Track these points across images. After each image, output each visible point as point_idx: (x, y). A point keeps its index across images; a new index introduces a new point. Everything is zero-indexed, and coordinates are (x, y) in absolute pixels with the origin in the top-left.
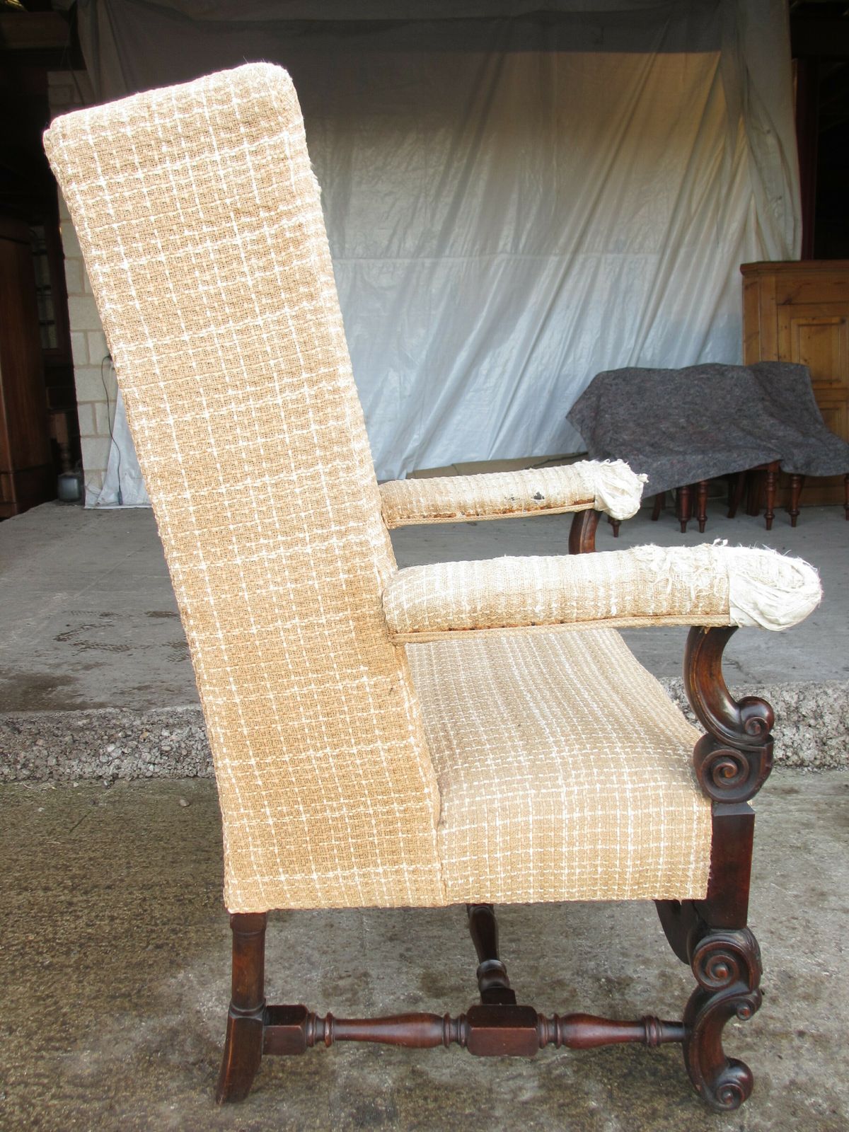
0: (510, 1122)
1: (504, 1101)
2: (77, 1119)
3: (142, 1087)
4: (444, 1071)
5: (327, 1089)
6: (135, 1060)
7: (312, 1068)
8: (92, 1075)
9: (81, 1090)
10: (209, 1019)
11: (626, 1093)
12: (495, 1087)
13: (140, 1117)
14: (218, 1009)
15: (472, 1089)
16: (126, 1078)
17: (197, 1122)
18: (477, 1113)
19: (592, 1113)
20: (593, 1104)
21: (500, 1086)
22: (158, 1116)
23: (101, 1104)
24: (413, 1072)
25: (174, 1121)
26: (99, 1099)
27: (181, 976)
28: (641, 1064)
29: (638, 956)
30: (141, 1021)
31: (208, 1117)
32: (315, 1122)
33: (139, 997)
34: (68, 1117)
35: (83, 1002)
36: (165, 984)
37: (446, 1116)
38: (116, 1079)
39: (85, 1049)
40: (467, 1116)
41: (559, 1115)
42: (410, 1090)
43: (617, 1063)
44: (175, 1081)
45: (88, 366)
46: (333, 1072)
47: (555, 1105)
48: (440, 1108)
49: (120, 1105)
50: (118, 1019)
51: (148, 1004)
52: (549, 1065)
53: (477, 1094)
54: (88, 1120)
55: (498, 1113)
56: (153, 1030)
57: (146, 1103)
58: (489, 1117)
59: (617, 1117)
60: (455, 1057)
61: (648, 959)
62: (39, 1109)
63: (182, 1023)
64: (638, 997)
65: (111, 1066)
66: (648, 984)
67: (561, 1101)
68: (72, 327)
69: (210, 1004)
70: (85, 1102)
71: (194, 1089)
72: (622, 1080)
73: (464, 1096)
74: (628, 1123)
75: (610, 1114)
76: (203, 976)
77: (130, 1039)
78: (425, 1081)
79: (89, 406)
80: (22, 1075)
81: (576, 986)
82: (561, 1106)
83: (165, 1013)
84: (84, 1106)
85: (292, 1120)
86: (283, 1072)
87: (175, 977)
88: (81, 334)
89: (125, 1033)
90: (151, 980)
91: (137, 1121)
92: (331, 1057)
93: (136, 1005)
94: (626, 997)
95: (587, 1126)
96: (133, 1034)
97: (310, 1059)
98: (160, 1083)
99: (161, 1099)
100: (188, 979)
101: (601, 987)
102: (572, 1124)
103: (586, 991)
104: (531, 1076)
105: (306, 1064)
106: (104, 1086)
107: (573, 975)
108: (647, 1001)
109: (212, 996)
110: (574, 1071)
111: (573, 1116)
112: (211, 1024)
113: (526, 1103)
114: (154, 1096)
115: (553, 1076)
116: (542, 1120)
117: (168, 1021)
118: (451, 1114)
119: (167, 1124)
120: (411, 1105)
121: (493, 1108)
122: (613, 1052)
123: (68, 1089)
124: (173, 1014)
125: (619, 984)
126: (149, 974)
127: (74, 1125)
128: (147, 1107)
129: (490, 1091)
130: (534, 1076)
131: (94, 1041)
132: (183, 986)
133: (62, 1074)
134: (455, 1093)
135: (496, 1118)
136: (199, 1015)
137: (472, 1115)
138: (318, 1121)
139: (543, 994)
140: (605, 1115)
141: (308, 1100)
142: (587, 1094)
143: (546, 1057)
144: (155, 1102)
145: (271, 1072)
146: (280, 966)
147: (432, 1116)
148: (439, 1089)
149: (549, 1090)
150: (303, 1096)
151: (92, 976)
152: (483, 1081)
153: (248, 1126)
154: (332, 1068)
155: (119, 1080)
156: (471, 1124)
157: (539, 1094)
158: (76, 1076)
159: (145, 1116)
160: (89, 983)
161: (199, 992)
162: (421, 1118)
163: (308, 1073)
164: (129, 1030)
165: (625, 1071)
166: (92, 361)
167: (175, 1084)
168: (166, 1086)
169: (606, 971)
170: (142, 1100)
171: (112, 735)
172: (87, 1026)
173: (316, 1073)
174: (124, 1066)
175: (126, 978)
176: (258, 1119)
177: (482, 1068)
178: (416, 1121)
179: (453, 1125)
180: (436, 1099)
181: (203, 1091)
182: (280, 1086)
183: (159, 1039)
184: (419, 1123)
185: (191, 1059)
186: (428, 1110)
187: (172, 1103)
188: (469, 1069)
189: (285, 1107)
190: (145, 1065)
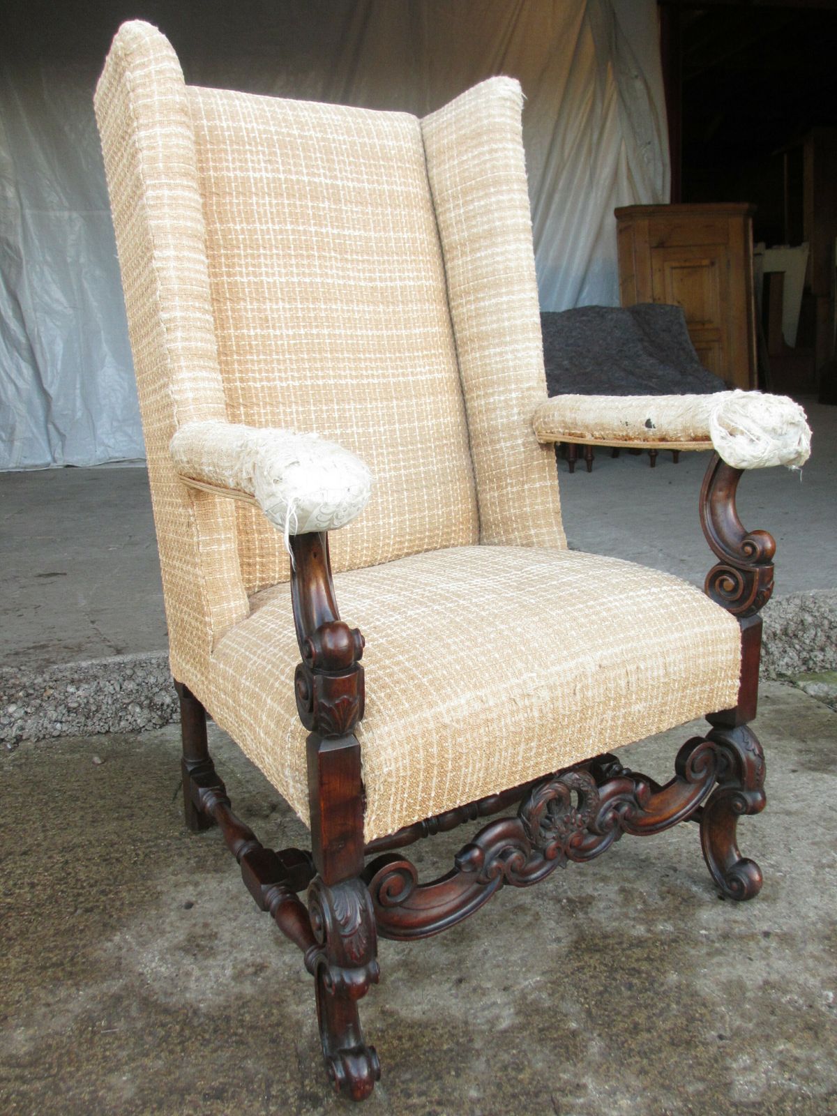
0: (491, 1053)
1: (482, 1032)
2: (18, 1103)
3: (88, 1060)
4: (415, 1008)
5: (293, 1040)
6: (77, 1032)
7: (274, 1019)
8: (29, 1053)
9: (18, 1071)
10: (154, 981)
11: (605, 1010)
12: (470, 1019)
13: (90, 1093)
14: (163, 969)
15: (447, 1023)
16: (69, 1052)
17: (155, 1090)
18: (456, 1048)
19: (574, 1034)
20: (573, 1025)
21: (475, 1017)
22: (109, 1089)
23: (43, 1083)
24: (383, 1012)
25: (129, 1092)
26: (40, 1079)
27: (117, 938)
28: (615, 979)
29: (595, 874)
30: (78, 990)
31: (166, 1084)
32: (285, 1076)
33: (73, 965)
35: (10, 977)
36: (101, 949)
37: (424, 1054)
38: (57, 1054)
39: (17, 1026)
40: (446, 1052)
41: (541, 1040)
42: (382, 1031)
43: (592, 982)
44: (124, 1049)
46: (297, 1022)
47: (536, 1031)
48: (417, 1046)
49: (64, 1082)
50: (51, 991)
51: (84, 971)
52: (522, 990)
53: (453, 1028)
54: (30, 1102)
55: (478, 1045)
56: (93, 998)
57: (94, 1077)
58: (469, 1050)
59: (599, 1035)
60: (425, 992)
61: (606, 876)
63: (125, 988)
64: (602, 915)
65: (50, 1041)
66: (610, 900)
67: (541, 1026)
69: (153, 965)
70: (24, 1083)
71: (147, 1055)
72: (599, 998)
73: (440, 1031)
74: (611, 1039)
75: (592, 1033)
76: (141, 936)
77: (68, 1011)
78: (396, 1020)
81: (538, 909)
82: (541, 1030)
83: (104, 979)
84: (24, 1088)
85: (260, 1076)
86: (242, 1026)
87: (111, 940)
89: (61, 1005)
90: (84, 946)
91: (87, 1097)
92: (293, 1007)
93: (71, 973)
94: (590, 915)
95: (571, 1048)
96: (70, 1006)
97: (270, 1011)
98: (108, 1053)
99: (111, 1071)
100: (125, 941)
101: (563, 908)
102: (555, 1047)
103: (549, 913)
104: (506, 1004)
105: (266, 1016)
106: (44, 1063)
107: (533, 898)
108: (611, 917)
109: (154, 957)
110: (549, 995)
111: (555, 1039)
112: (157, 986)
113: (505, 1031)
114: (103, 1068)
115: (528, 1002)
116: (524, 1047)
117: (108, 988)
118: (428, 1052)
119: (121, 1097)
121: (471, 1040)
122: (586, 970)
124: (114, 979)
125: (581, 903)
126: (81, 939)
127: (15, 1109)
128: (97, 1080)
129: (466, 1023)
130: (509, 1004)
131: (28, 1016)
132: (120, 949)
134: (429, 1029)
135: (477, 1051)
136: (143, 977)
137: (451, 1050)
138: (288, 1074)
139: (506, 919)
140: (587, 1035)
141: (275, 1053)
142: (566, 1016)
143: (519, 984)
144: (105, 1075)
145: (229, 1028)
146: (225, 918)
147: (410, 1056)
148: (412, 1027)
149: (527, 1015)
150: (267, 1050)
151: (17, 948)
152: (457, 1014)
153: (212, 1088)
154: (295, 1018)
155: (61, 1055)
156: (452, 1059)
157: (517, 1021)
158: (11, 1056)
159: (95, 1091)
160: (14, 956)
161: (139, 953)
162: (398, 1059)
163: (270, 1026)
164: (65, 1001)
165: (601, 988)
167: (125, 1053)
168: (115, 1056)
169: (565, 892)
170: (90, 1073)
171: (13, 695)
172: (18, 1002)
173: (279, 1024)
174: (65, 1039)
175: (56, 947)
176: (221, 1080)
177: (454, 1001)
178: (393, 1063)
179: (432, 1063)
180: (411, 1038)
181: (158, 1057)
182: (241, 1042)
183: (100, 1007)
184: (397, 1065)
185: (139, 1025)
186: (405, 1050)
187: (124, 1073)
188: (441, 1003)
189: (249, 1063)
190: (89, 1036)
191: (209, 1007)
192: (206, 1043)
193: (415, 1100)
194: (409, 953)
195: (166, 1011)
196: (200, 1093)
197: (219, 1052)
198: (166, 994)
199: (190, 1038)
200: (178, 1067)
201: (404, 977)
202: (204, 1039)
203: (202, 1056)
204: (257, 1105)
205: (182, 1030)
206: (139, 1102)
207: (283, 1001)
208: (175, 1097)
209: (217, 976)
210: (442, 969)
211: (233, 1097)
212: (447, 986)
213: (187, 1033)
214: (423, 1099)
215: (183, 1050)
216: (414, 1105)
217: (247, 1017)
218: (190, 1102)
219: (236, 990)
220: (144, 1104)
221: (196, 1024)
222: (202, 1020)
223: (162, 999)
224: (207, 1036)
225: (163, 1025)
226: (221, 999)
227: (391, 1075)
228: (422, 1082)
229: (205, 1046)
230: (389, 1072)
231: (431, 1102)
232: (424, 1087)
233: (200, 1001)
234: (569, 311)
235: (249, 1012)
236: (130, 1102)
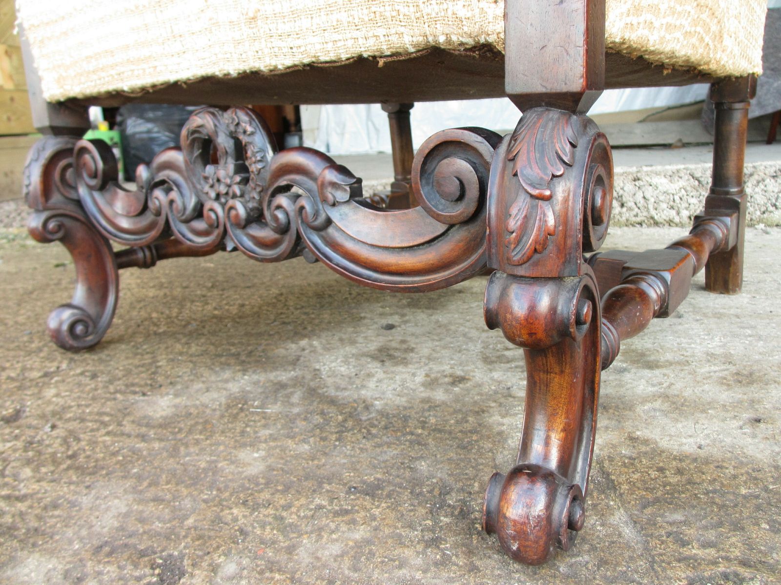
2: (125, 457)
3: (223, 432)
4: (684, 440)
5: (491, 450)
6: (224, 407)
7: (468, 426)
8: (164, 417)
9: (143, 430)
10: (329, 377)
13: (210, 462)
14: (343, 369)
15: (742, 464)
16: (206, 422)
17: (287, 472)
18: (764, 494)
22: (233, 462)
23: (163, 444)
24: (633, 439)
25: (254, 469)
26: (162, 440)
27: (304, 343)
30: (244, 375)
31: (304, 469)
32: (472, 485)
33: (249, 356)
34: (115, 454)
35: (184, 358)
36: (284, 348)
37: (706, 494)
39: (167, 394)
40: (745, 497)
42: (632, 458)
44: (268, 429)
46: (500, 433)
48: (690, 482)
49: (187, 447)
50: (217, 372)
51: (257, 362)
53: (755, 470)
54: (139, 459)
56: (256, 383)
57: (221, 448)
60: (700, 426)
62: (83, 443)
63: (295, 378)
65: (192, 410)
69: (334, 365)
70: (144, 441)
71: (293, 438)
73: (732, 471)
76: (330, 344)
77: (225, 389)
78: (654, 450)
80: (84, 412)
83: (275, 369)
85: (434, 481)
86: (423, 428)
87: (297, 344)
89: (220, 384)
90: (268, 345)
91: (203, 465)
92: (497, 418)
93: (243, 362)
96: (230, 385)
97: (464, 418)
98: (248, 429)
99: (244, 445)
100: (311, 345)
105: (459, 422)
106: (175, 428)
109: (337, 359)
112: (330, 381)
114: (236, 441)
117: (276, 377)
118: (714, 491)
119: (243, 472)
120: (637, 476)
123: (128, 428)
124: (285, 370)
126: (267, 340)
127: (118, 462)
128: (223, 451)
131: (181, 389)
132: (303, 350)
133: (129, 414)
134: (712, 467)
136: (318, 373)
137: (755, 496)
138: (476, 484)
141: (461, 460)
144: (235, 448)
145: (405, 427)
146: (427, 338)
147: (680, 492)
148: (682, 461)
150: (452, 455)
151: (203, 340)
152: (759, 456)
153: (364, 482)
154: (497, 429)
155: (197, 423)
156: (758, 508)
158: (145, 417)
159: (215, 461)
160: (197, 345)
161: (321, 355)
162: (659, 493)
163: (461, 431)
164: (227, 381)
167: (268, 432)
168: (256, 433)
170: (218, 444)
172: (179, 377)
173: (473, 431)
174: (208, 411)
175: (240, 343)
176: (379, 476)
177: (750, 440)
178: (650, 497)
179: (722, 507)
180: (679, 472)
181: (304, 441)
182: (419, 442)
183: (260, 390)
184: (657, 500)
185: (296, 410)
186: (670, 484)
187: (259, 450)
188: (728, 440)
189: (423, 466)
190: (235, 411)
191: (386, 404)
192: (368, 436)
193: (695, 551)
194: (669, 387)
195: (332, 402)
196: (345, 485)
197: (385, 449)
198: (338, 388)
199: (352, 429)
200: (325, 454)
201: (663, 408)
202: (369, 432)
203: (361, 449)
204: (422, 511)
205: (345, 420)
206: (262, 481)
207: (483, 411)
208: (308, 484)
209: (404, 381)
210: (724, 406)
211: (389, 496)
212: (735, 424)
213: (350, 424)
214: (712, 551)
215: (337, 440)
216: (694, 558)
217: (433, 420)
218: (328, 491)
219: (423, 395)
220: (267, 484)
221: (364, 418)
222: (374, 415)
223: (332, 392)
224: (374, 431)
225: (322, 413)
226: (402, 401)
227: (649, 511)
228: (706, 528)
229: (368, 439)
230: (644, 507)
231: (727, 559)
232: (711, 535)
233: (376, 399)
235: (435, 416)
236: (252, 479)
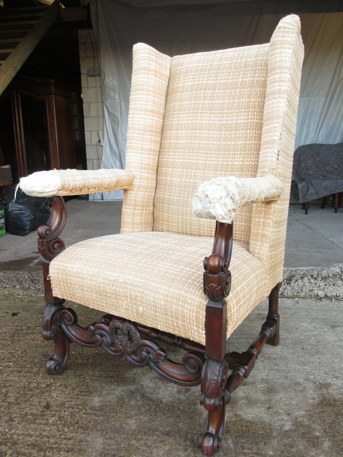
0: (280, 438)
1: (277, 430)
2: (94, 423)
4: (249, 415)
5: (198, 419)
6: (117, 402)
7: (191, 410)
8: (99, 406)
9: (95, 412)
10: (147, 388)
11: (333, 430)
12: (272, 423)
13: (120, 424)
14: (150, 384)
15: (262, 423)
16: (113, 408)
17: (143, 428)
18: (265, 434)
19: (317, 437)
20: (318, 434)
21: (274, 423)
22: (127, 424)
23: (103, 418)
24: (236, 415)
25: (134, 427)
26: (102, 416)
27: (134, 371)
28: (338, 419)
29: (333, 375)
30: (119, 387)
31: (148, 426)
32: (194, 432)
33: (118, 378)
34: (90, 422)
35: (95, 378)
36: (128, 374)
37: (251, 434)
38: (109, 409)
39: (96, 396)
40: (260, 434)
41: (302, 437)
42: (235, 422)
43: (327, 418)
44: (133, 411)
45: (91, 145)
46: (201, 412)
47: (300, 433)
48: (248, 430)
49: (111, 419)
50: (109, 386)
51: (121, 381)
52: (296, 416)
53: (265, 426)
54: (98, 424)
55: (275, 434)
56: (124, 391)
57: (122, 419)
58: (271, 436)
59: (329, 440)
60: (254, 410)
61: (337, 376)
62: (78, 418)
63: (136, 389)
64: (334, 391)
65: (107, 403)
66: (338, 386)
67: (303, 431)
68: (85, 130)
69: (147, 382)
70: (97, 416)
71: (142, 415)
72: (330, 425)
73: (259, 426)
74: (334, 443)
75: (326, 439)
76: (143, 371)
77: (114, 394)
78: (241, 419)
79: (91, 161)
80: (71, 404)
81: (306, 385)
82: (303, 433)
83: (128, 384)
84: (96, 418)
85: (184, 430)
86: (179, 411)
87: (132, 371)
88: (89, 133)
89: (112, 391)
90: (122, 372)
91: (118, 426)
93: (116, 380)
94: (329, 391)
95: (315, 443)
96: (115, 392)
97: (190, 407)
98: (127, 411)
99: (128, 418)
100: (137, 372)
101: (317, 386)
102: (308, 441)
103: (310, 387)
104: (288, 420)
105: (189, 408)
106: (104, 411)
107: (304, 380)
108: (338, 393)
109: (148, 379)
110: (308, 420)
111: (309, 438)
112: (148, 390)
113: (286, 431)
114: (125, 416)
115: (298, 421)
116: (295, 439)
117: (130, 388)
118: (254, 433)
119: (131, 428)
120: (235, 428)
121: (272, 432)
122: (325, 413)
123: (90, 411)
124: (132, 385)
125: (325, 385)
126: (121, 369)
127: (92, 425)
128: (122, 420)
129: (270, 425)
130: (290, 420)
131: (100, 393)
132: (135, 374)
133: (87, 405)
134: (254, 425)
135: (274, 436)
136: (143, 386)
137: (263, 434)
139: (291, 387)
140: (324, 439)
141: (191, 423)
142: (314, 429)
143: (294, 413)
144: (126, 419)
145: (174, 410)
147: (245, 433)
148: (247, 423)
149: (297, 426)
150: (188, 421)
151: (98, 369)
152: (267, 421)
153: (165, 431)
155: (110, 409)
156: (263, 438)
157: (292, 428)
158: (93, 406)
159: (122, 424)
160: (97, 371)
161: (142, 377)
162: (240, 434)
163: (190, 412)
164: (114, 390)
165: (331, 421)
166: (93, 143)
167: (134, 412)
168: (130, 413)
169: (318, 380)
170: (120, 417)
172: (97, 388)
173: (193, 412)
174: (112, 404)
175: (112, 370)
176: (169, 429)
177: (266, 415)
178: (238, 435)
179: (254, 438)
180: (246, 426)
181: (146, 416)
182: (178, 416)
183: (126, 394)
184: (240, 436)
185: (140, 403)
186: (243, 431)
187: (133, 420)
188: (260, 415)
189: (180, 425)
190: (121, 404)
191: (167, 401)
192: (164, 414)
193: (246, 451)
194: (248, 394)
195: (150, 400)
196: (160, 432)
197: (169, 419)
198: (151, 394)
199: (159, 411)
200: (153, 421)
201: (246, 403)
202: (164, 412)
203: (162, 419)
204: (182, 440)
205: (156, 408)
206: (137, 431)
207: (196, 404)
208: (151, 432)
209: (171, 390)
210: (262, 402)
211: (173, 436)
212: (263, 409)
213: (157, 409)
214: (250, 451)
215: (155, 415)
216: (245, 453)
217: (181, 408)
218: (156, 434)
219: (177, 397)
220: (139, 432)
221: (161, 407)
222: (164, 405)
223: (149, 395)
224: (165, 412)
225: (149, 405)
226: (171, 399)
227: (237, 439)
228: (249, 444)
229: (164, 415)
230: (236, 438)
231: (252, 453)
232: (250, 446)
233: (163, 398)
234: (338, 144)
235: (182, 406)
236: (134, 430)
